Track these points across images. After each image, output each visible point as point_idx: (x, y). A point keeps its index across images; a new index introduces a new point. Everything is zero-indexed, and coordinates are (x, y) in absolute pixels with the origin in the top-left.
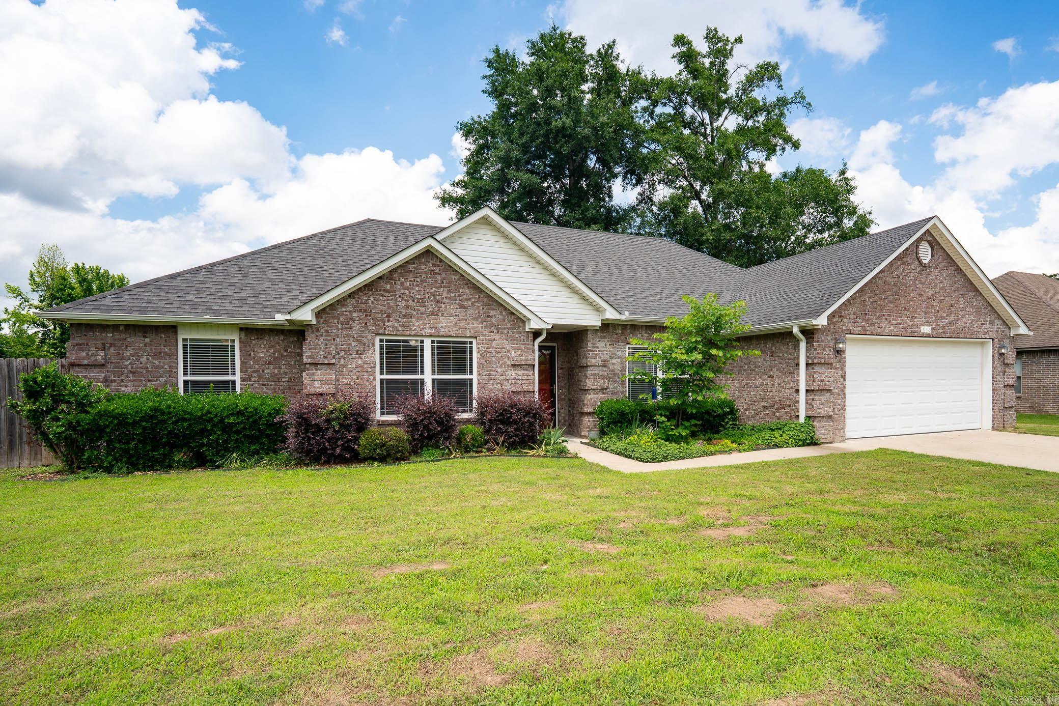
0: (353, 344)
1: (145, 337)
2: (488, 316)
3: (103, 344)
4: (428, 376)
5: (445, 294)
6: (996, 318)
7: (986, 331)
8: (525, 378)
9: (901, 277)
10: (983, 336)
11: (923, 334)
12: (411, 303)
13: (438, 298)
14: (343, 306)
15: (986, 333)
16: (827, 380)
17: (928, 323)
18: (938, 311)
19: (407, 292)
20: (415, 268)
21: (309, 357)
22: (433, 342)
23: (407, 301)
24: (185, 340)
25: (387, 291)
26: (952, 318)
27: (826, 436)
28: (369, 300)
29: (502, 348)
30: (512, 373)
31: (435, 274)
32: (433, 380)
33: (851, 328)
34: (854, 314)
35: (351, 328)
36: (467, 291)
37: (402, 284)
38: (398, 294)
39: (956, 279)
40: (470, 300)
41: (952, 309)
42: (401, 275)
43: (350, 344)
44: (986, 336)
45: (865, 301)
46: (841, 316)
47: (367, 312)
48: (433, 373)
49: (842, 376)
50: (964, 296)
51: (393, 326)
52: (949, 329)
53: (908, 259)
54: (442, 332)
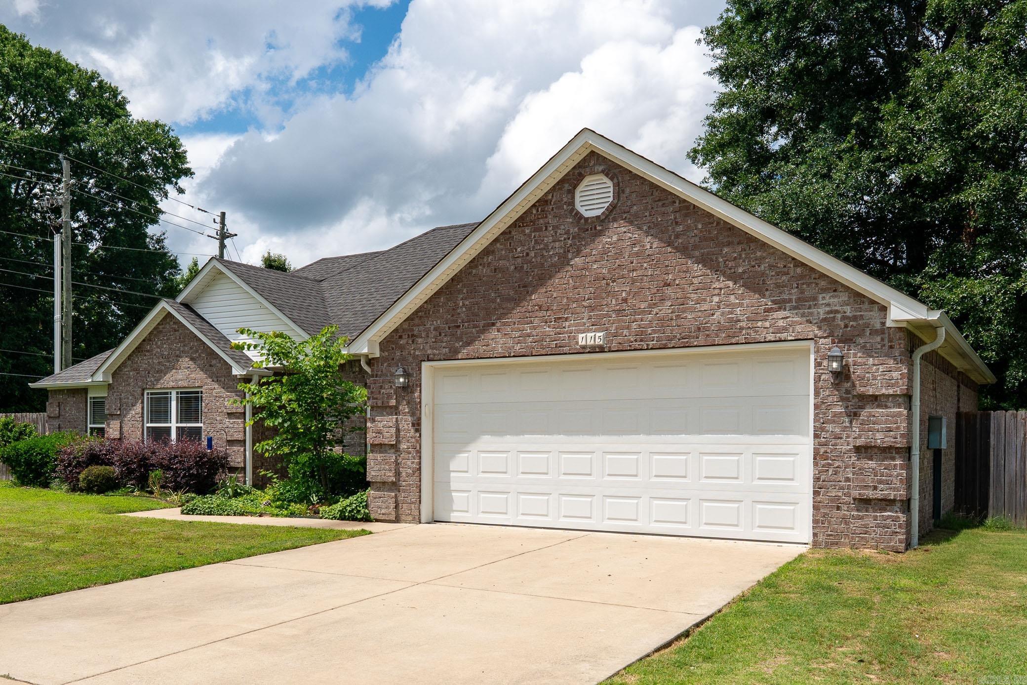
0: (130, 398)
1: (74, 397)
2: (211, 366)
3: (59, 403)
4: (173, 425)
5: (182, 349)
6: (824, 290)
7: (781, 323)
8: (236, 426)
9: (532, 254)
10: (770, 337)
11: (584, 347)
12: (161, 360)
13: (178, 352)
14: (125, 367)
15: (785, 329)
16: (386, 430)
17: (596, 325)
18: (625, 300)
19: (159, 350)
20: (163, 328)
21: (108, 409)
22: (177, 393)
23: (158, 358)
24: (91, 398)
25: (148, 351)
26: (665, 309)
27: (383, 511)
28: (138, 359)
29: (220, 397)
30: (227, 422)
31: (176, 331)
32: (177, 428)
33: (429, 352)
34: (435, 329)
35: (129, 385)
36: (196, 344)
37: (156, 343)
38: (154, 352)
39: (680, 228)
40: (197, 351)
41: (669, 291)
42: (155, 335)
43: (128, 398)
44: (783, 336)
45: (456, 306)
46: (413, 335)
47: (136, 370)
48: (177, 422)
50: (704, 261)
51: (151, 381)
52: (654, 332)
53: (550, 218)
54: (181, 384)
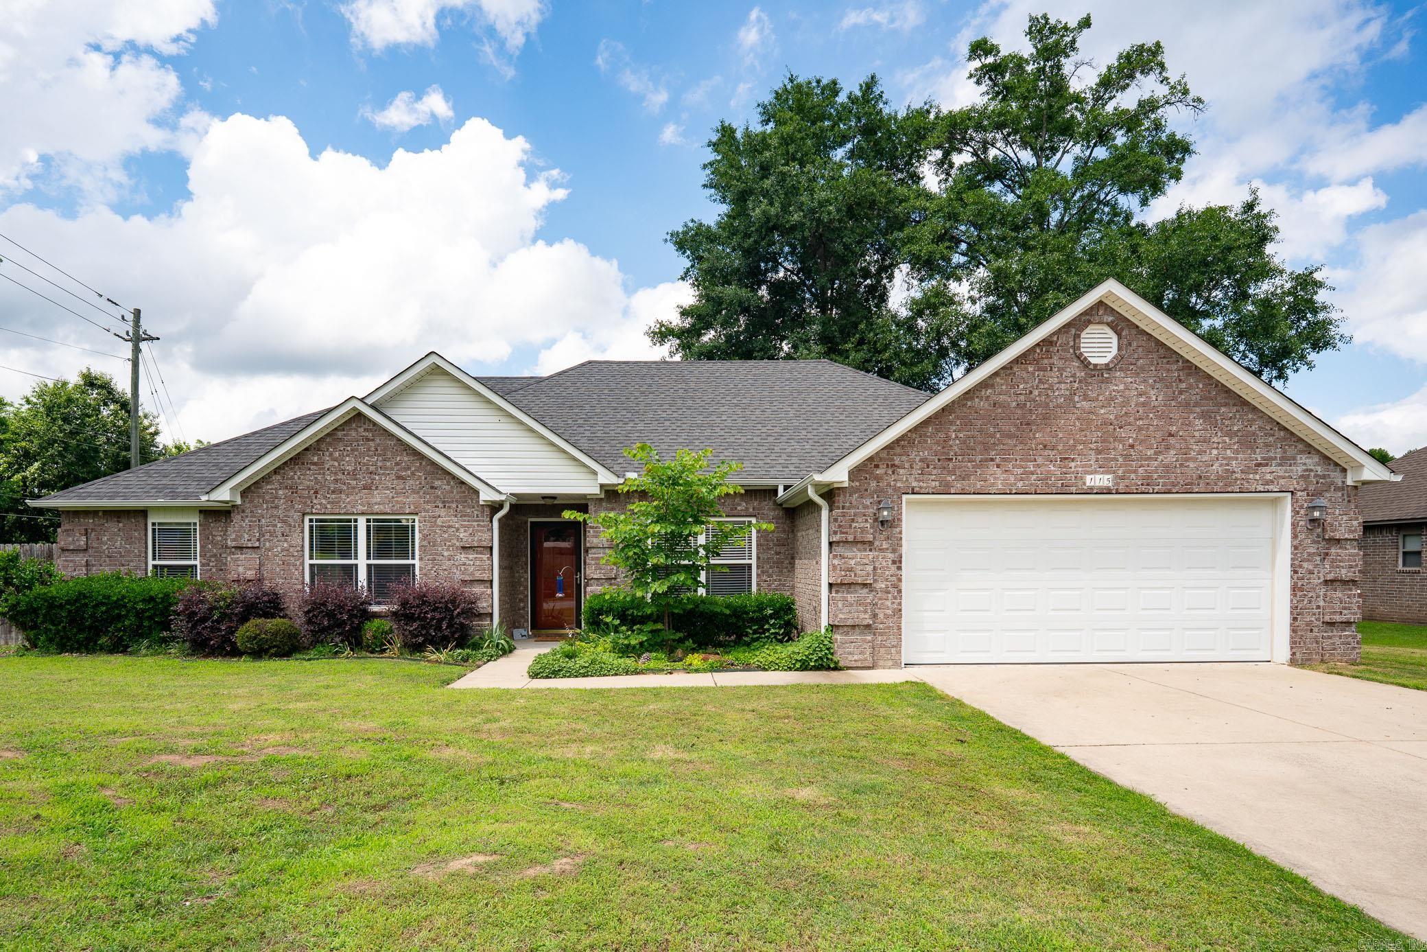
0: (279, 525)
1: (119, 522)
2: (432, 488)
3: (86, 530)
4: (362, 562)
5: (379, 464)
6: (1301, 452)
7: (1268, 477)
8: (481, 563)
9: (1036, 392)
10: (1260, 488)
11: (1091, 488)
12: (340, 476)
13: (372, 468)
14: (268, 483)
15: (1267, 483)
16: (859, 568)
17: (1104, 468)
18: (1132, 446)
19: (336, 464)
20: (345, 435)
21: (234, 540)
22: (368, 521)
23: (336, 474)
24: (154, 524)
25: (315, 464)
26: (1171, 457)
27: (856, 657)
28: (295, 475)
29: (450, 527)
30: (463, 557)
31: (368, 440)
32: (369, 566)
33: (915, 484)
34: (921, 461)
35: (277, 507)
36: (406, 459)
37: (331, 455)
38: (327, 466)
39: (1183, 386)
40: (409, 468)
41: (1172, 441)
42: (330, 444)
43: (276, 526)
44: (1270, 487)
45: (948, 438)
46: (893, 465)
47: (294, 489)
48: (368, 557)
49: (894, 562)
50: (1204, 416)
51: (321, 504)
52: (1160, 477)
53: (1055, 360)
54: (376, 508)
